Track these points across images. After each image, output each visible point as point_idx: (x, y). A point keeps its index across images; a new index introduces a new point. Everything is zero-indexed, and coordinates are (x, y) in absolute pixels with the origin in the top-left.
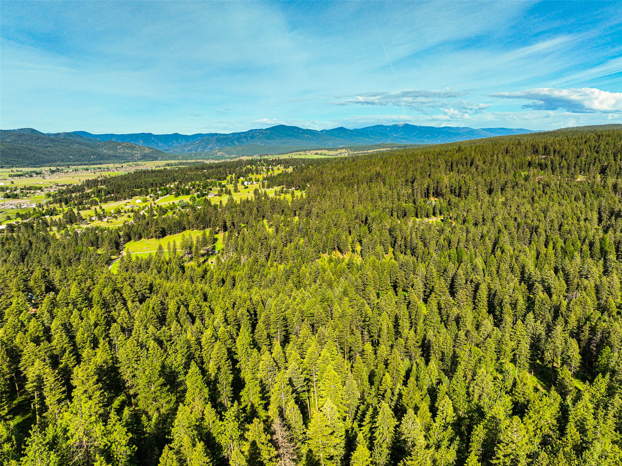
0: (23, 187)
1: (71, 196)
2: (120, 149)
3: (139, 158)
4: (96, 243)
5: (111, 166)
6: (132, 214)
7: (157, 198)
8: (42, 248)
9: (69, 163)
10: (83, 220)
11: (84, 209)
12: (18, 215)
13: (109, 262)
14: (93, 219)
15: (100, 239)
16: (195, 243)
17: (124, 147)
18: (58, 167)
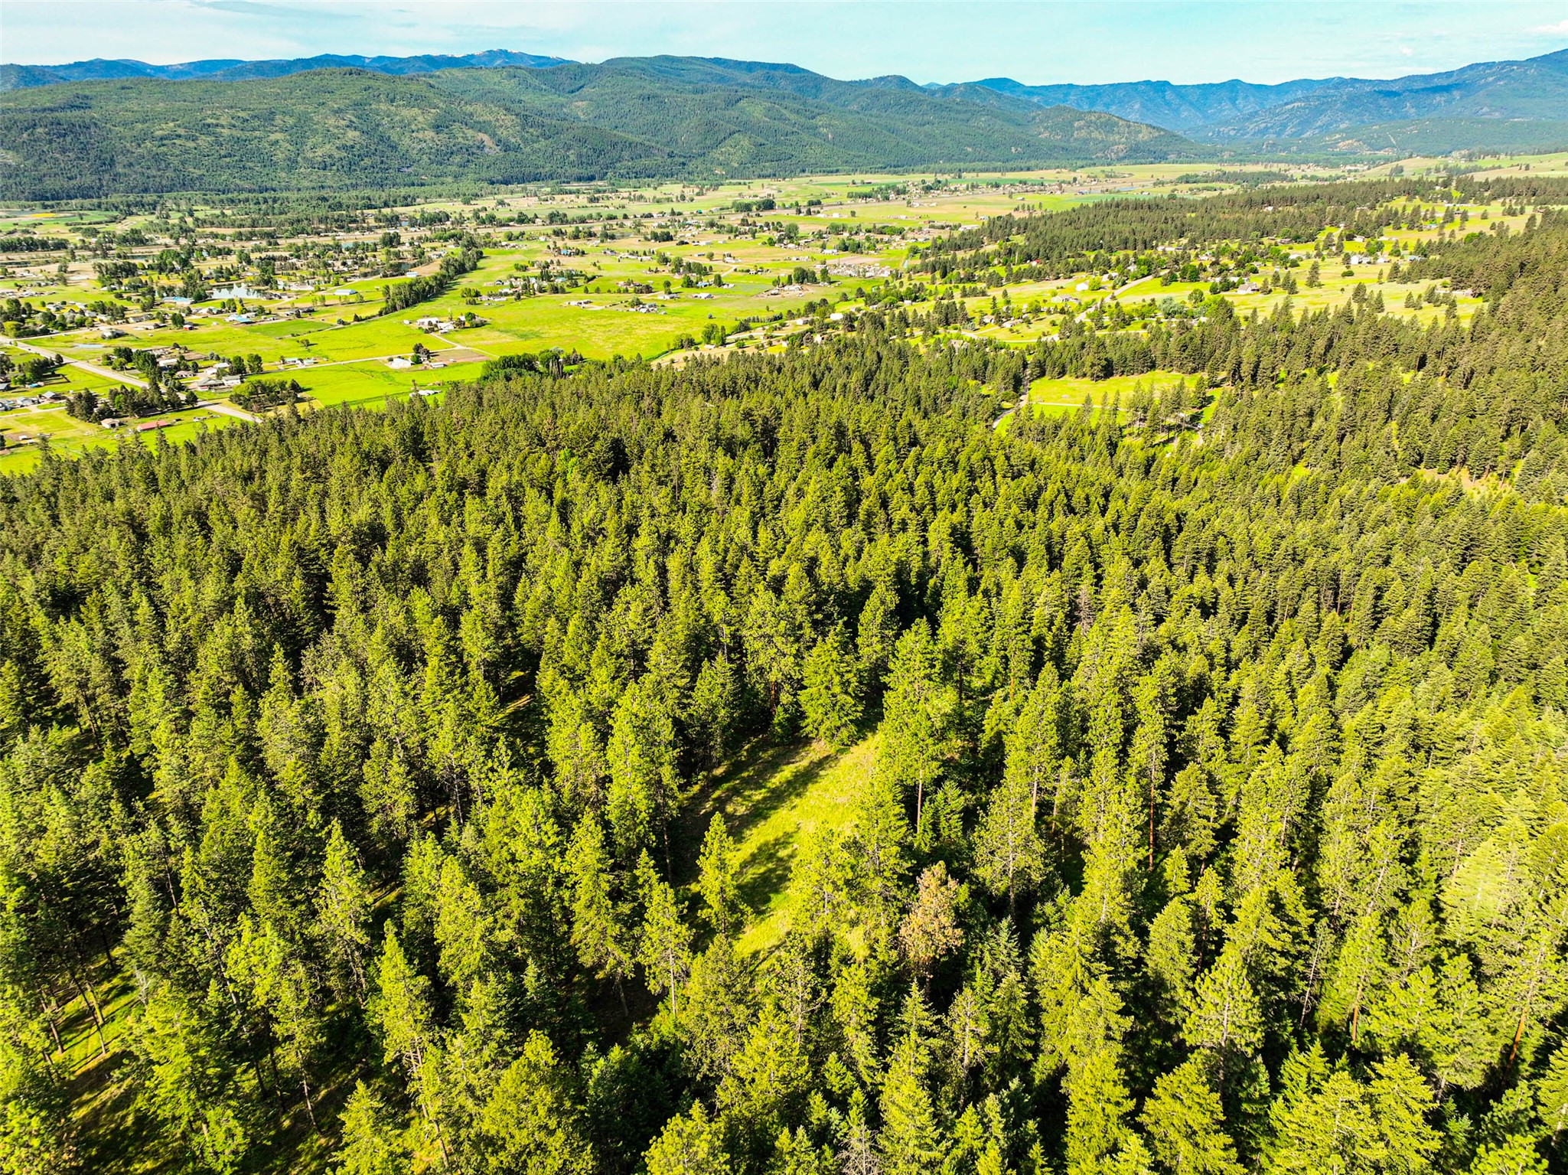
0: (871, 227)
1: (954, 258)
2: (1080, 128)
3: (1121, 155)
4: (980, 374)
5: (1049, 175)
6: (1059, 318)
7: (1124, 283)
8: (896, 371)
9: (962, 165)
10: (969, 320)
11: (974, 293)
12: (860, 293)
13: (996, 413)
14: (986, 320)
15: (990, 367)
16: (1157, 401)
17: (1089, 124)
18: (940, 177)
